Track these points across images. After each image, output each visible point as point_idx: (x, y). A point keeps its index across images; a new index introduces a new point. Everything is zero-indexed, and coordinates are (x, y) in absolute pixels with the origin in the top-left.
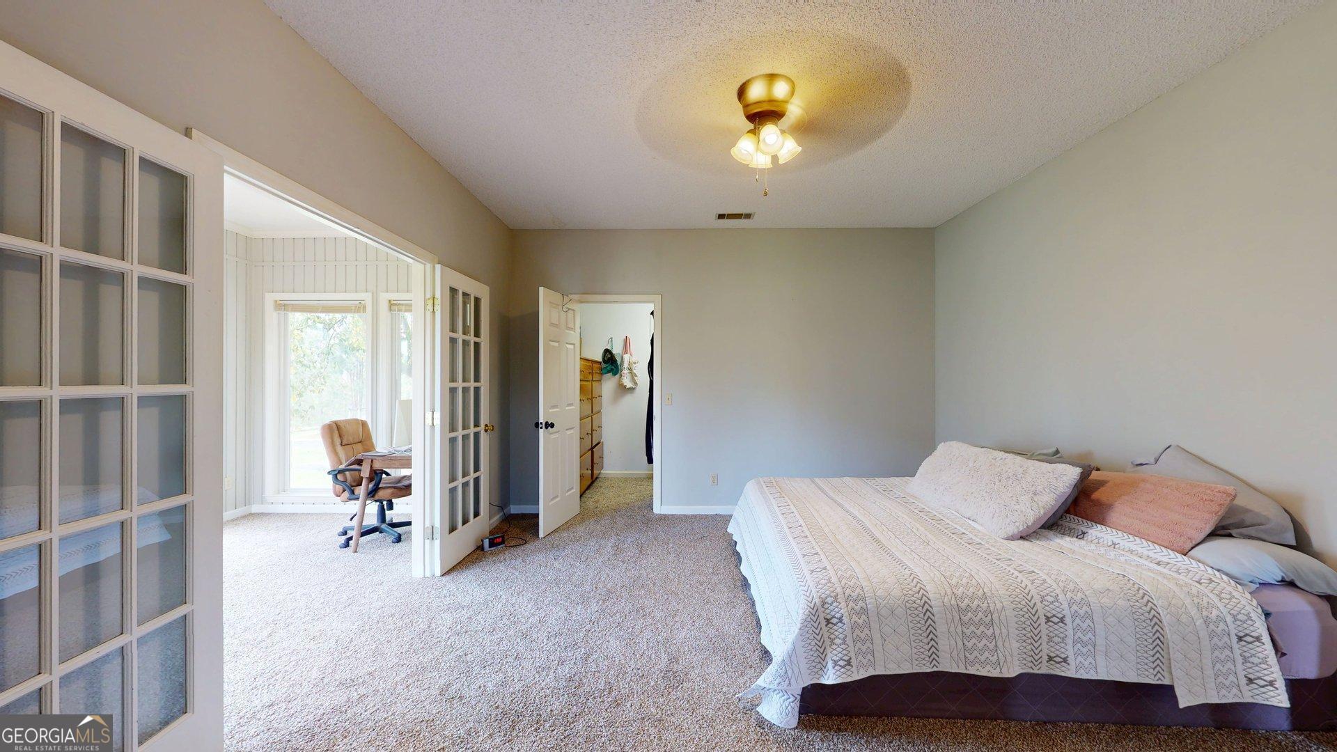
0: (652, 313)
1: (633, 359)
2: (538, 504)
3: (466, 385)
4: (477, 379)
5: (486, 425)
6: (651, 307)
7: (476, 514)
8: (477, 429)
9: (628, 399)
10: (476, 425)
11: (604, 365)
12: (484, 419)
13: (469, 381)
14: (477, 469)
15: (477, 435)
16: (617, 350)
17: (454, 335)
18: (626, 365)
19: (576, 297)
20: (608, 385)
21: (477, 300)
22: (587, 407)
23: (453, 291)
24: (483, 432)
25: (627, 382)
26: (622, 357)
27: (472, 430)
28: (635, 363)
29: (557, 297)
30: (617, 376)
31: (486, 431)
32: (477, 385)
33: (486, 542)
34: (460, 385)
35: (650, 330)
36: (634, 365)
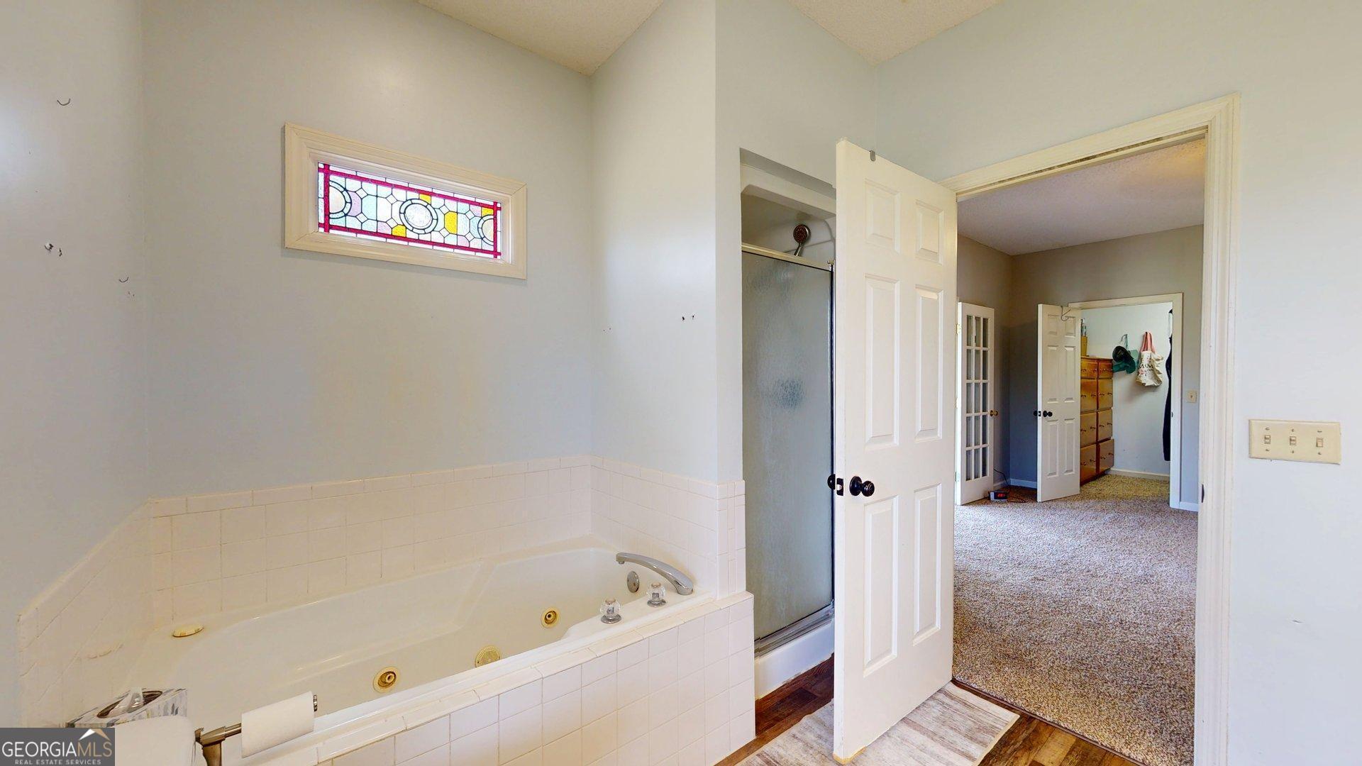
0: (1171, 312)
1: (1155, 356)
2: (1036, 481)
3: (977, 381)
4: (985, 377)
5: (992, 411)
6: (1170, 306)
7: (984, 474)
8: (984, 413)
9: (1148, 397)
10: (984, 410)
11: (1115, 363)
12: (990, 406)
13: (979, 379)
14: (984, 442)
15: (984, 417)
16: (1133, 346)
17: (969, 347)
18: (1145, 362)
19: (1077, 305)
20: (1121, 384)
21: (985, 320)
22: (1091, 404)
23: (969, 318)
24: (989, 416)
25: (1147, 379)
26: (1140, 354)
27: (981, 413)
28: (1158, 360)
29: (1056, 310)
30: (1134, 374)
31: (991, 415)
32: (985, 381)
33: (992, 495)
34: (973, 381)
35: (1169, 329)
36: (1157, 362)
